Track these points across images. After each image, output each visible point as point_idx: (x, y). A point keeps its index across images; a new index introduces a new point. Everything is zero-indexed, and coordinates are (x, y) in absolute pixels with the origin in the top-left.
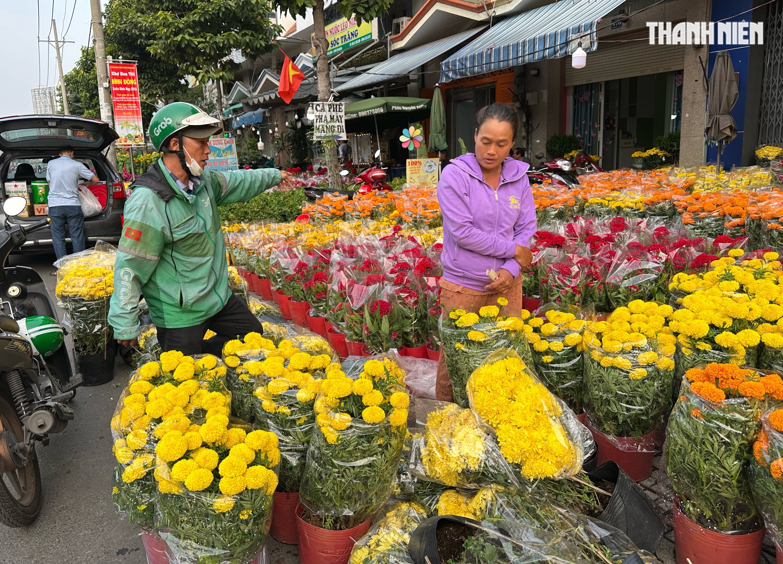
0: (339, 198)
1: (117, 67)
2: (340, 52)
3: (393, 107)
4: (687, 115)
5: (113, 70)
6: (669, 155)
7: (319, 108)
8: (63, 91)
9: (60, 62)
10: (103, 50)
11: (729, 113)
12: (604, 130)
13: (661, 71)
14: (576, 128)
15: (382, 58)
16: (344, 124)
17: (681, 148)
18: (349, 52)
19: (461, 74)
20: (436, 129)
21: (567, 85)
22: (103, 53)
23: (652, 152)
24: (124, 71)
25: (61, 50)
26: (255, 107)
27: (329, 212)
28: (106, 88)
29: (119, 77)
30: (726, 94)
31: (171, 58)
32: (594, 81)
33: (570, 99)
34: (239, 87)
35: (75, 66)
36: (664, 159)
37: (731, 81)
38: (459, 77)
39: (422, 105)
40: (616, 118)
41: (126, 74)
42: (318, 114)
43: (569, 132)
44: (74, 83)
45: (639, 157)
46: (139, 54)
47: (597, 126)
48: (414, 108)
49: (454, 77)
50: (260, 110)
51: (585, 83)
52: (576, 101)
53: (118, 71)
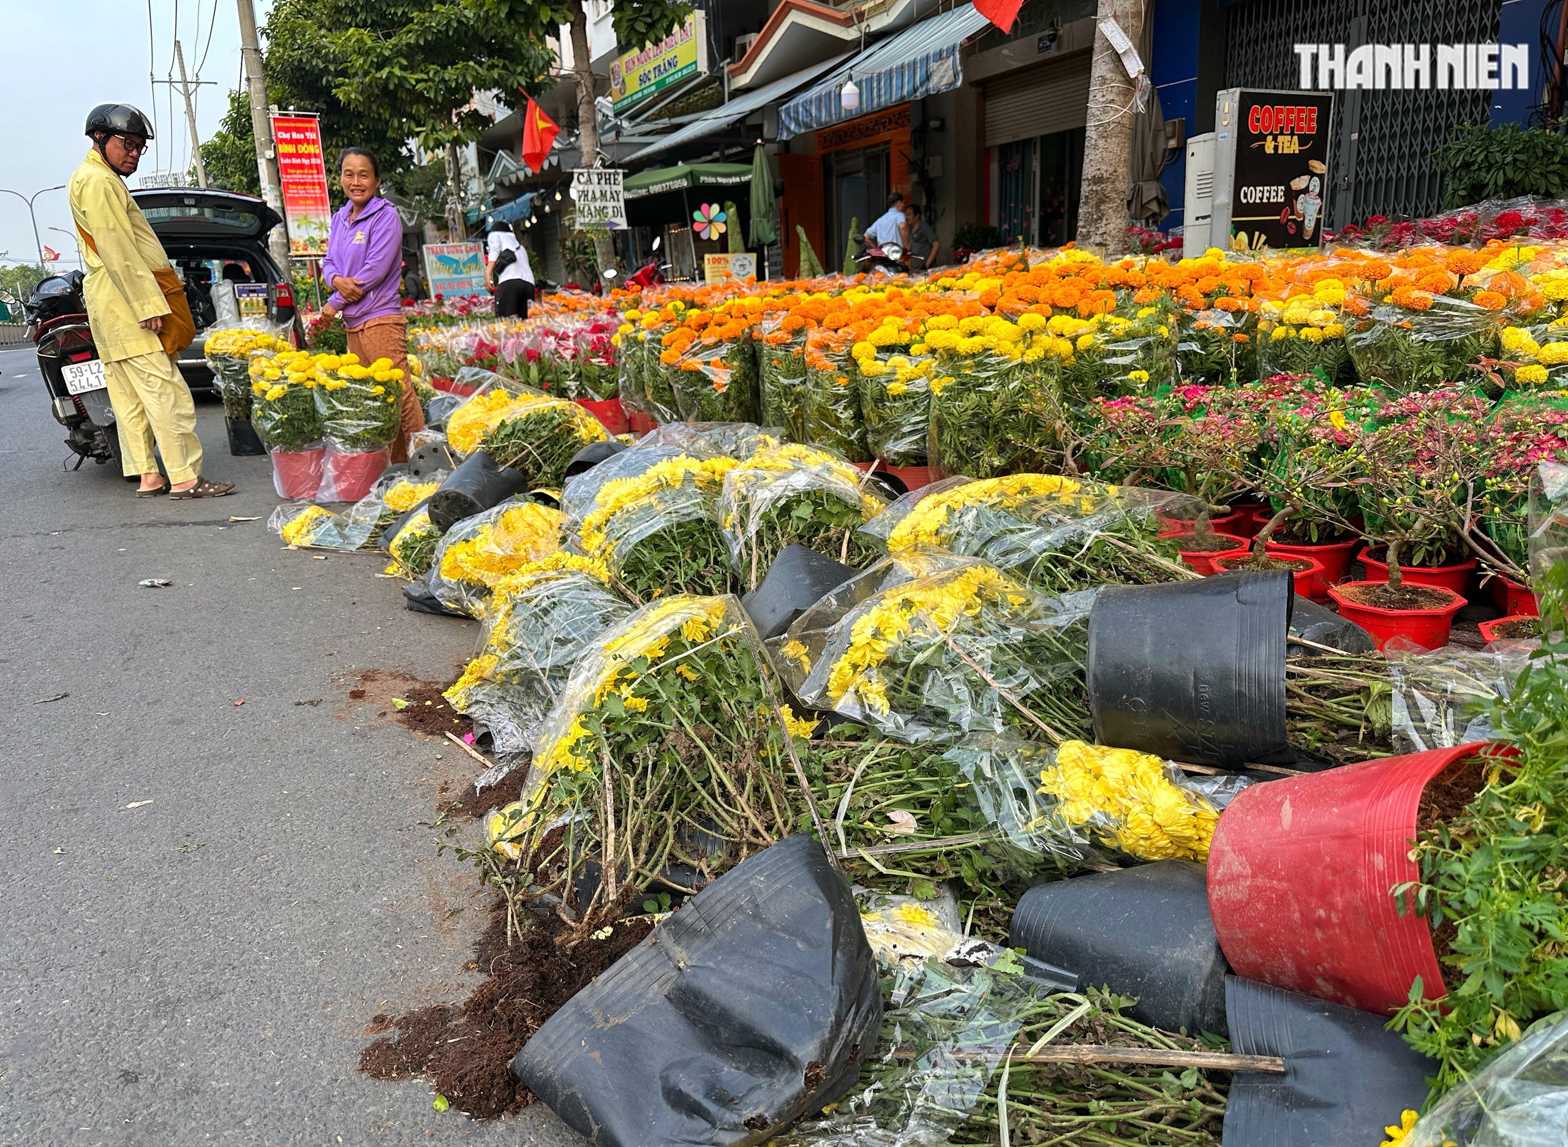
1: (287, 124)
2: (651, 93)
3: (702, 178)
5: (280, 129)
7: (582, 179)
8: (200, 176)
9: (193, 121)
10: (264, 95)
11: (1158, 179)
12: (1041, 217)
14: (1003, 217)
15: (720, 103)
16: (622, 204)
18: (664, 92)
19: (806, 125)
20: (759, 211)
21: (988, 144)
22: (264, 101)
24: (298, 130)
25: (193, 97)
28: (269, 160)
29: (291, 141)
30: (1149, 149)
31: (374, 108)
32: (1024, 136)
33: (995, 168)
34: (505, 161)
35: (219, 128)
38: (803, 130)
39: (746, 176)
40: (1066, 197)
41: (302, 136)
42: (581, 188)
43: (994, 222)
44: (218, 159)
46: (325, 102)
47: (1029, 210)
48: (737, 180)
49: (797, 130)
50: (526, 195)
51: (1010, 140)
52: (1002, 169)
53: (287, 130)
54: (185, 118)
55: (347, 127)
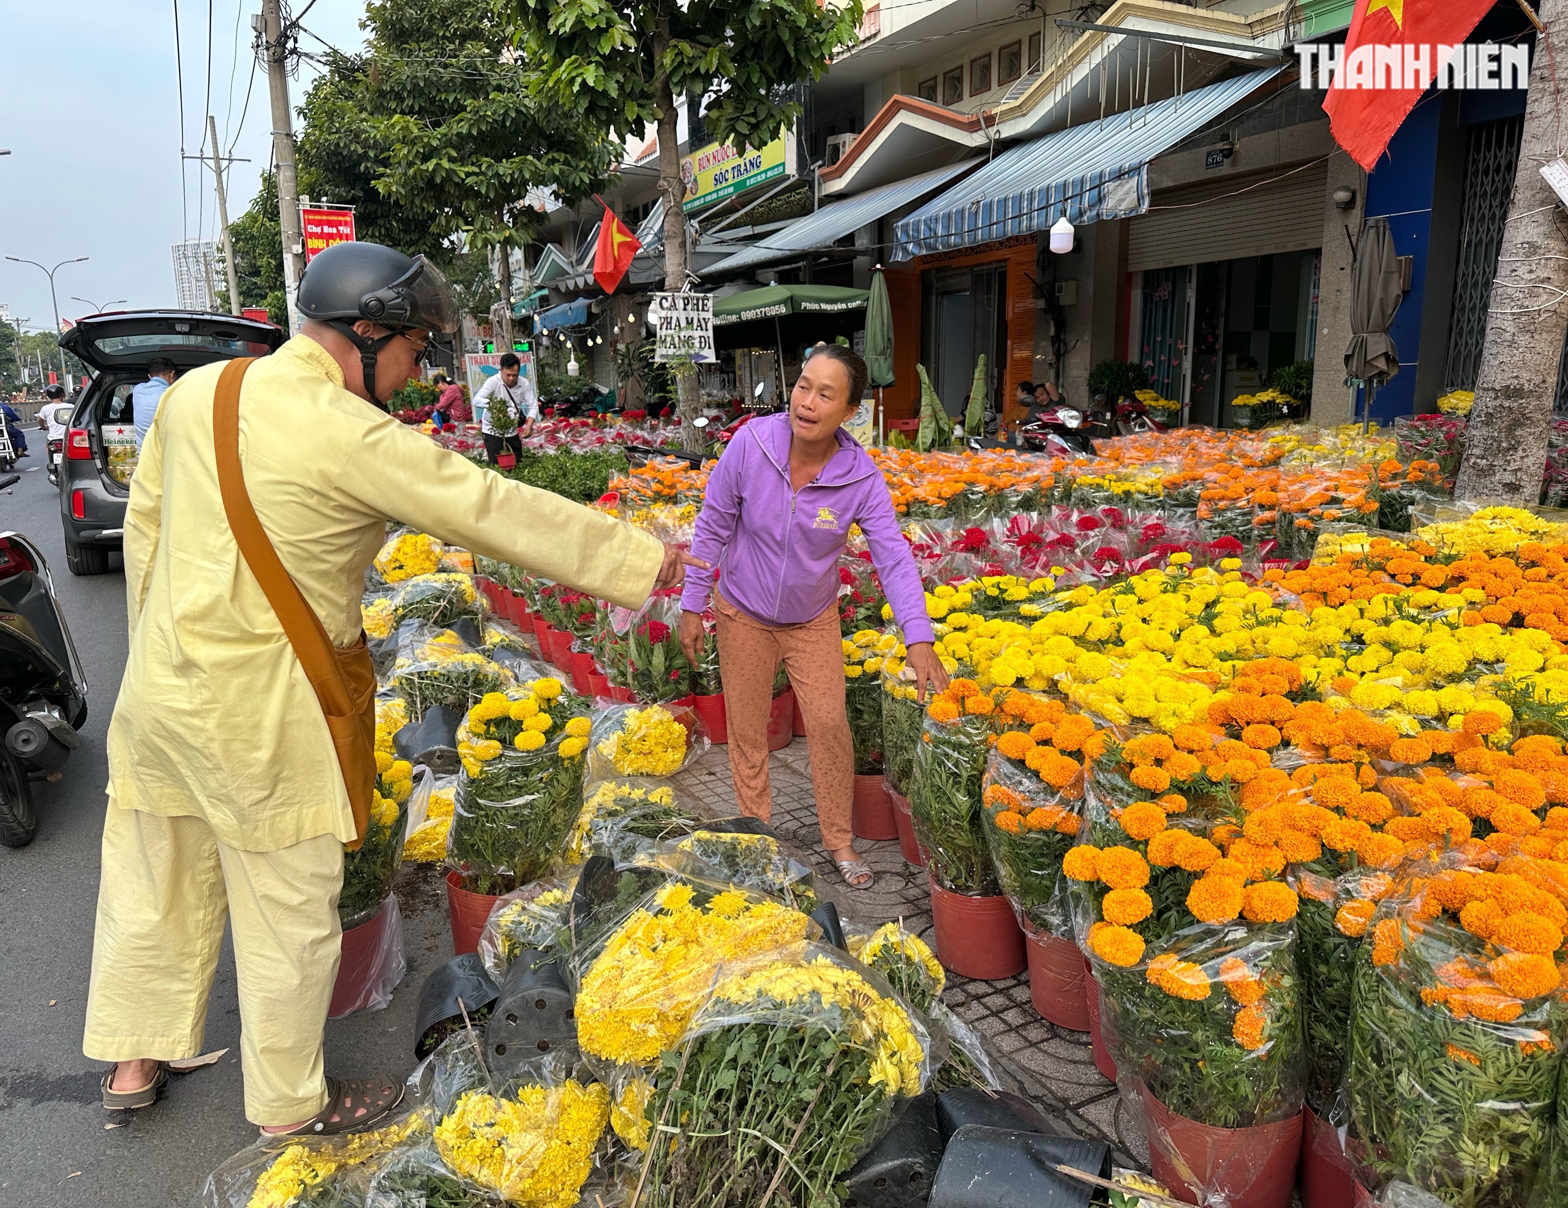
0: (674, 467)
1: (318, 217)
2: (729, 195)
3: (804, 304)
4: (1325, 331)
5: (310, 222)
6: (1295, 402)
7: (666, 304)
8: (228, 254)
9: (223, 201)
10: (293, 184)
11: (1386, 331)
12: (1194, 354)
13: (1291, 248)
14: (1146, 350)
15: (805, 210)
16: (710, 333)
17: (1314, 390)
18: (746, 197)
19: (929, 247)
20: (875, 347)
21: (1131, 269)
22: (293, 191)
23: (1265, 396)
24: (330, 224)
25: (224, 175)
26: (572, 295)
27: (650, 488)
28: (296, 255)
29: (321, 236)
30: (1378, 295)
31: (417, 202)
32: (1176, 263)
33: (1137, 296)
34: (553, 255)
35: (250, 206)
36: (1285, 410)
37: (1389, 273)
38: (924, 252)
39: (858, 303)
40: (1220, 331)
41: (335, 231)
42: (663, 314)
43: (1134, 357)
44: (246, 240)
45: (1245, 405)
47: (1181, 347)
48: (844, 306)
49: (916, 251)
50: (581, 302)
51: (1161, 266)
52: (1147, 299)
53: (319, 223)
54: (216, 196)
55: (384, 216)
